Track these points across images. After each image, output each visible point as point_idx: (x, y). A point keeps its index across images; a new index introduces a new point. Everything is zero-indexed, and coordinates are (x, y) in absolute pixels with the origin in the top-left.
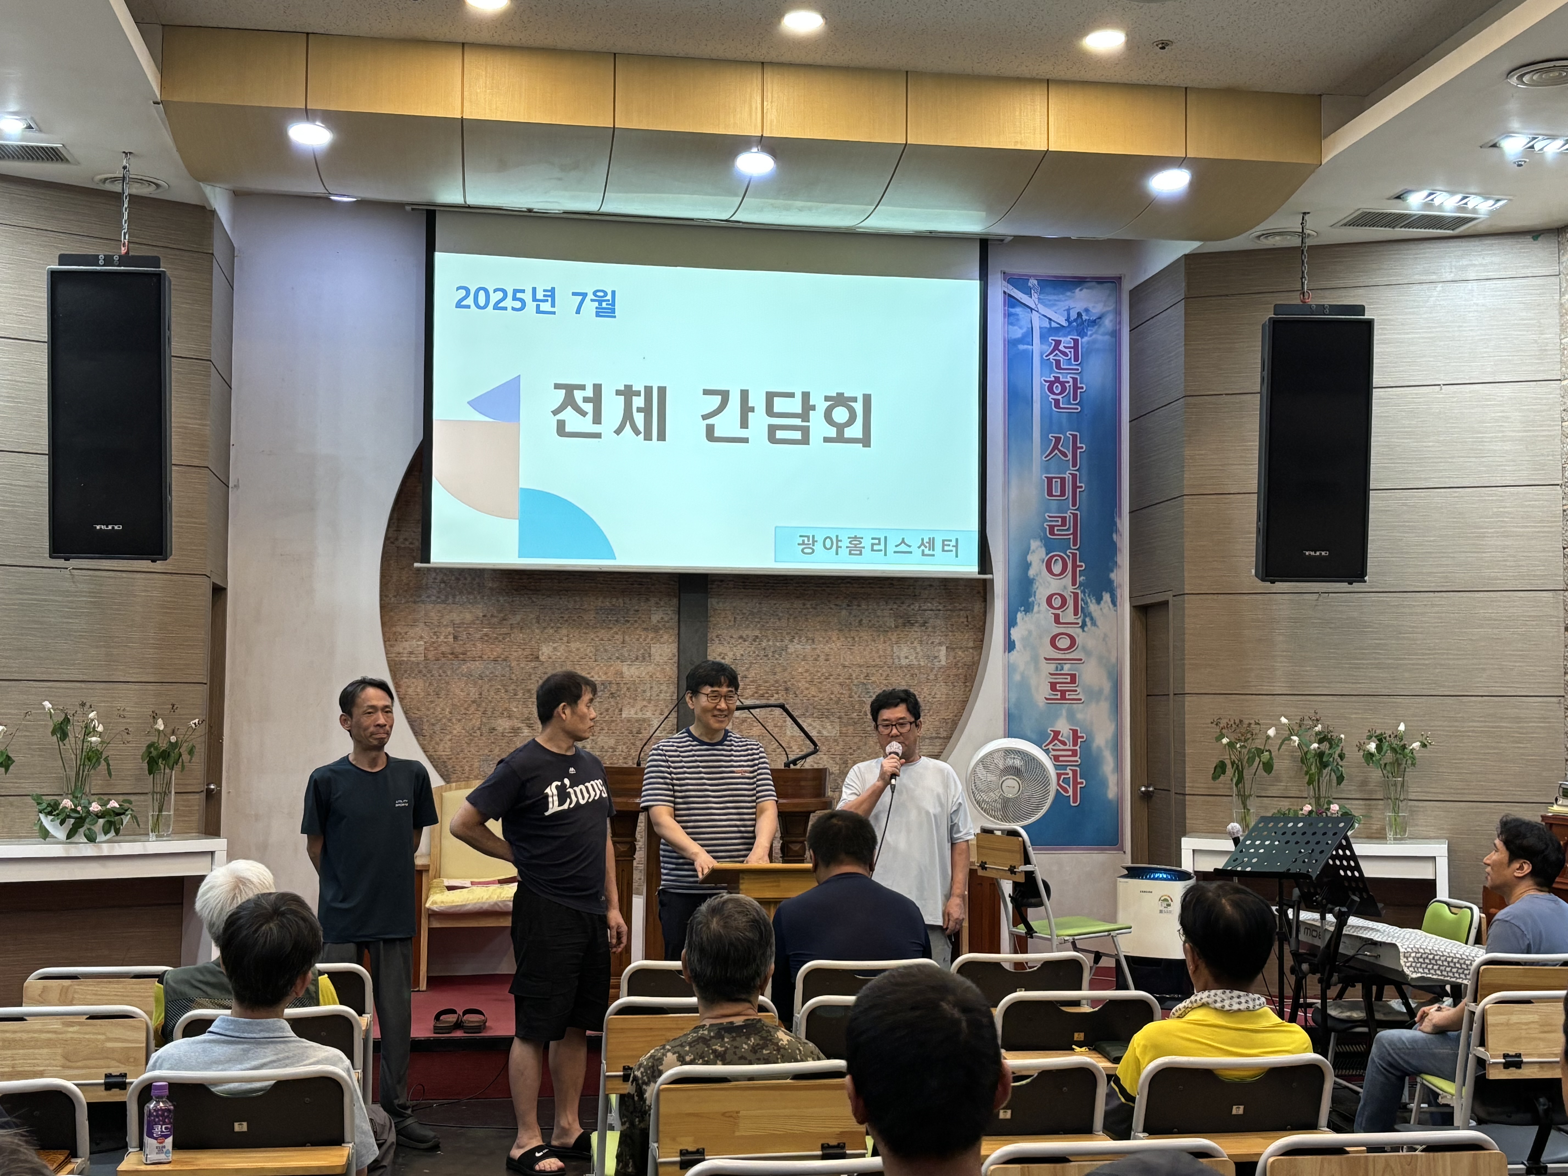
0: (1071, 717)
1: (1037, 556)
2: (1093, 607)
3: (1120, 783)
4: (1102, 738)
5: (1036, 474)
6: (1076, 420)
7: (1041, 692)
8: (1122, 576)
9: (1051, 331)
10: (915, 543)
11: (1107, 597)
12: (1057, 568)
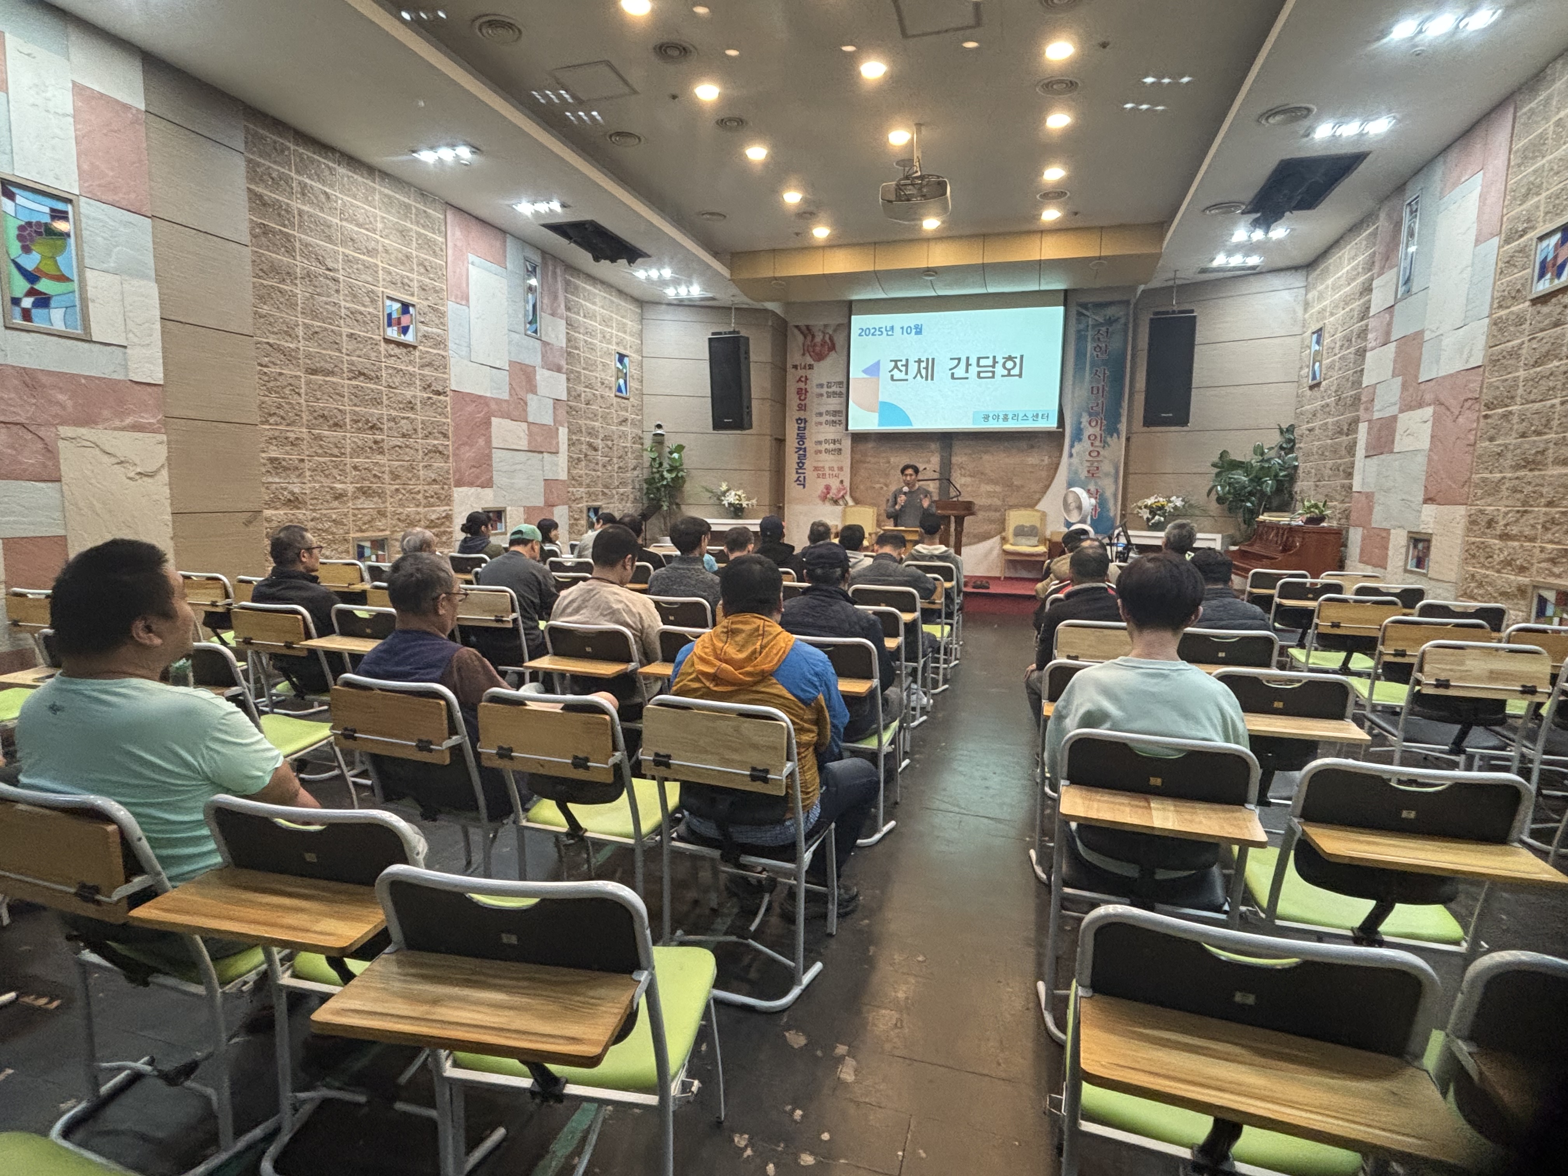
0: (1096, 484)
1: (1085, 419)
2: (1109, 439)
3: (1116, 510)
4: (1109, 493)
5: (1087, 385)
6: (1105, 363)
7: (1083, 474)
8: (1123, 427)
9: (1098, 325)
10: (1030, 415)
11: (1115, 435)
12: (1093, 424)
